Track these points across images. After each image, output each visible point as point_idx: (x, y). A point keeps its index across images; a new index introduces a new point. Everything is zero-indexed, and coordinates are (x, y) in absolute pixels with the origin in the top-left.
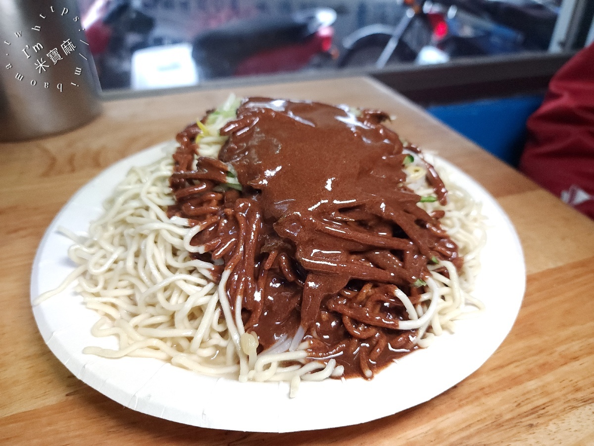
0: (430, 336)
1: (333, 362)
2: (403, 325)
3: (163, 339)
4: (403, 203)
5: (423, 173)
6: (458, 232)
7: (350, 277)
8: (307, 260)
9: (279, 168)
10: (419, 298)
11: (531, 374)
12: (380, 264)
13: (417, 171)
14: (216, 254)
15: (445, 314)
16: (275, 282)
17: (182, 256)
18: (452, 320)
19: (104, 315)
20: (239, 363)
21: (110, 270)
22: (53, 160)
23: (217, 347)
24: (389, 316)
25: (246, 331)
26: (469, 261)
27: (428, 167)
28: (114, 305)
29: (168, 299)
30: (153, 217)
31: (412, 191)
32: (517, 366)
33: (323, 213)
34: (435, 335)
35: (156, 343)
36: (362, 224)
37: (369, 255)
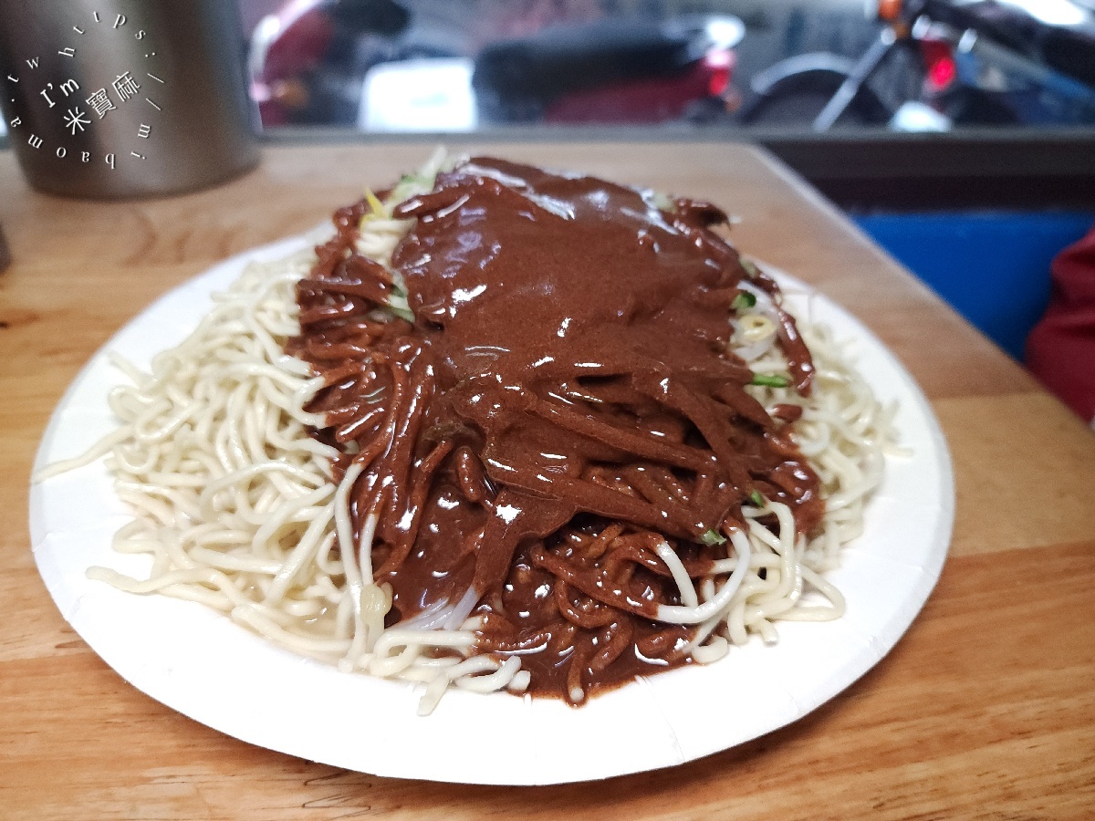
0: (720, 643)
1: (515, 662)
2: (667, 614)
3: (230, 574)
4: (716, 381)
5: (769, 329)
6: (825, 452)
7: (577, 507)
8: (498, 465)
9: (480, 289)
10: (711, 565)
11: (921, 750)
12: (645, 492)
13: (759, 324)
14: (342, 433)
15: (758, 605)
16: (450, 499)
17: (292, 429)
18: (770, 620)
19: (147, 516)
20: (352, 637)
21: (170, 438)
22: (152, 239)
23: (322, 601)
24: (649, 593)
25: (375, 580)
26: (835, 511)
27: (782, 320)
28: (168, 502)
29: (252, 504)
30: (257, 353)
31: (741, 362)
32: (898, 730)
33: (549, 381)
34: (730, 642)
35: (215, 578)
36: (622, 410)
37: (628, 471)
